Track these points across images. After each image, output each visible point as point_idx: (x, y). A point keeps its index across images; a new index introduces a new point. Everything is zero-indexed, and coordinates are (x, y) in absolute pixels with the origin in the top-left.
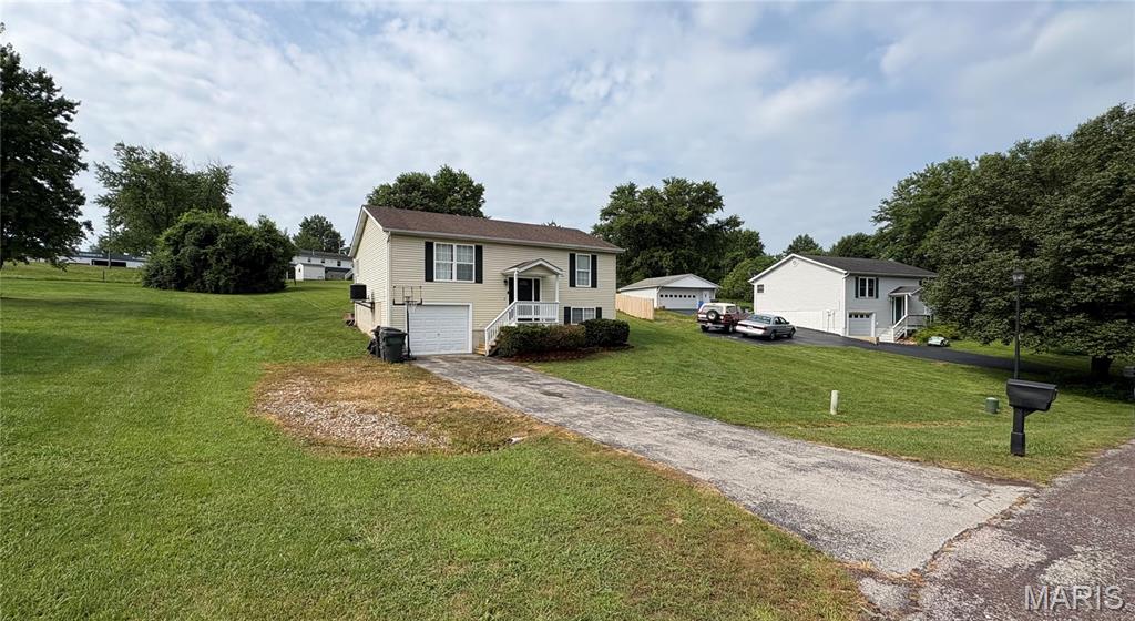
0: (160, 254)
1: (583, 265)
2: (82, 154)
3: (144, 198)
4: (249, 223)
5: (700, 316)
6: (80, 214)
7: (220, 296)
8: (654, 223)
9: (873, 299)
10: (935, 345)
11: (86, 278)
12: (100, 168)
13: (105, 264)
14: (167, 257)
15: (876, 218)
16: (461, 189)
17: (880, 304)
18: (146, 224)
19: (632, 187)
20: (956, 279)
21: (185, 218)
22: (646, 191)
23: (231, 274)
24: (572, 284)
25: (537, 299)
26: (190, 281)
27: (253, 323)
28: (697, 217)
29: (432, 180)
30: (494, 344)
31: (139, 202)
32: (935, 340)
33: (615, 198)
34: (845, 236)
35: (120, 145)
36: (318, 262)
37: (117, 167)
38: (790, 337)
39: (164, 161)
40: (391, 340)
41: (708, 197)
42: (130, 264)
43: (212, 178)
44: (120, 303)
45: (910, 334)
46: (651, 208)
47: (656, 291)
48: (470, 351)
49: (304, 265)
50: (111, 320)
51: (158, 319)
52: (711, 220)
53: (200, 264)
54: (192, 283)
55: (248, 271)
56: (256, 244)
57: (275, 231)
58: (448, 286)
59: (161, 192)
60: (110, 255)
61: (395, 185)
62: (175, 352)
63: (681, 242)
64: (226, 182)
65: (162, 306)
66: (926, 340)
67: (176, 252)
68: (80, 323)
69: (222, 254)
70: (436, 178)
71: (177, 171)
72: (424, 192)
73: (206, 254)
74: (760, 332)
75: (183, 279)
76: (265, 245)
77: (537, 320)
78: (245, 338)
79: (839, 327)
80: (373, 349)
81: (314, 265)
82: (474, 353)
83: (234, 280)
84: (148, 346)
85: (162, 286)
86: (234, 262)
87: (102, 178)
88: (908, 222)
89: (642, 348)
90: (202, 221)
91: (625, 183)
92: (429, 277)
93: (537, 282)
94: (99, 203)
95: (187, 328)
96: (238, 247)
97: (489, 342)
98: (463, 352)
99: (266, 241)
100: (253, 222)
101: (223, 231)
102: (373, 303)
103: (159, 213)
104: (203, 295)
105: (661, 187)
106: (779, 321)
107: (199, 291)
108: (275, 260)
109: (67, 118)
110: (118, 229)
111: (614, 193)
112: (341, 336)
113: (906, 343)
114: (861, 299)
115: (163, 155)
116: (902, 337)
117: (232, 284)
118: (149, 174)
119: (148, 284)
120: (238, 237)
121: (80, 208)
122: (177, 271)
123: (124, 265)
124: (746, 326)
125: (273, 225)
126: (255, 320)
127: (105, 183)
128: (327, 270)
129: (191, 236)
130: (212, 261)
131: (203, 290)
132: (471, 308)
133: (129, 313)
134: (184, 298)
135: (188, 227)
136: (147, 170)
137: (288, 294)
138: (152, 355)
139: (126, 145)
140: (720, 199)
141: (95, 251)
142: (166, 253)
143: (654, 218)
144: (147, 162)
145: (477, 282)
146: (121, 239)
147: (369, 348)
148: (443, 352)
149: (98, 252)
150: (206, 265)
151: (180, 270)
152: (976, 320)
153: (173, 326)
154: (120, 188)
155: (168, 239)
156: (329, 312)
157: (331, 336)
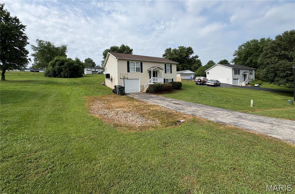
0: (49, 68)
1: (168, 67)
2: (28, 40)
3: (44, 53)
4: (73, 60)
5: (196, 80)
6: (27, 56)
7: (66, 79)
8: (177, 58)
9: (239, 75)
10: (256, 86)
11: (29, 75)
12: (32, 46)
13: (34, 71)
14: (51, 69)
15: (234, 55)
16: (127, 50)
17: (240, 76)
18: (45, 61)
19: (170, 49)
20: (270, 68)
21: (56, 58)
22: (174, 50)
23: (69, 73)
24: (166, 72)
25: (157, 76)
26: (57, 75)
27: (76, 85)
28: (187, 56)
29: (119, 48)
30: (147, 89)
31: (43, 55)
32: (256, 85)
33: (166, 52)
34: (221, 60)
35: (37, 40)
36: (90, 69)
37: (36, 45)
38: (219, 85)
39: (49, 44)
40: (121, 89)
41: (190, 51)
42: (40, 71)
43: (62, 48)
44: (39, 81)
45: (249, 83)
46: (176, 54)
47: (180, 74)
48: (140, 91)
49: (86, 70)
50: (37, 85)
51: (50, 85)
52: (191, 56)
53: (60, 70)
54: (58, 75)
55: (73, 72)
56: (75, 65)
57: (80, 61)
58: (133, 74)
59: (48, 52)
60: (35, 69)
61: (110, 49)
62: (58, 94)
63: (184, 62)
64: (66, 49)
65: (51, 81)
66: (253, 85)
67: (53, 67)
68: (28, 87)
69: (66, 68)
70: (120, 47)
71: (53, 46)
72: (117, 51)
73: (62, 68)
74: (213, 84)
75: (56, 74)
76: (77, 65)
77: (157, 82)
78: (76, 90)
79: (231, 82)
80: (114, 91)
81: (89, 70)
82: (141, 92)
83: (69, 74)
84: (49, 93)
85: (50, 76)
86: (69, 70)
87: (33, 49)
88: (243, 55)
89: (185, 89)
90: (60, 59)
91: (168, 48)
92: (128, 71)
93: (157, 72)
94: (32, 55)
95: (59, 87)
96: (70, 66)
97: (146, 89)
98: (138, 92)
99: (78, 64)
100: (74, 59)
101: (66, 61)
102: (112, 79)
103: (48, 57)
104: (61, 79)
105: (178, 48)
106: (217, 81)
107: (60, 78)
108: (80, 69)
109: (23, 30)
110: (37, 62)
111: (166, 50)
112: (103, 88)
113: (248, 86)
114: (236, 75)
115: (49, 42)
116: (246, 84)
117: (69, 75)
118: (45, 47)
119: (46, 76)
120: (70, 63)
121: (28, 55)
122: (54, 72)
123: (39, 71)
124: (209, 83)
125: (79, 60)
126: (77, 85)
127: (34, 50)
128: (92, 71)
129: (57, 63)
130: (63, 69)
131: (61, 77)
132: (140, 79)
133: (42, 84)
134: (56, 79)
135: (57, 61)
136: (45, 46)
137: (84, 78)
138: (51, 95)
139: (39, 40)
140: (193, 51)
141: (31, 68)
142: (51, 67)
143: (177, 56)
144: (45, 44)
145: (141, 72)
146: (38, 64)
147: (113, 92)
148: (132, 92)
149: (32, 68)
150: (62, 71)
151: (55, 72)
152: (276, 79)
153: (55, 87)
154: (37, 51)
155: (51, 64)
156: (97, 82)
157: (100, 88)
